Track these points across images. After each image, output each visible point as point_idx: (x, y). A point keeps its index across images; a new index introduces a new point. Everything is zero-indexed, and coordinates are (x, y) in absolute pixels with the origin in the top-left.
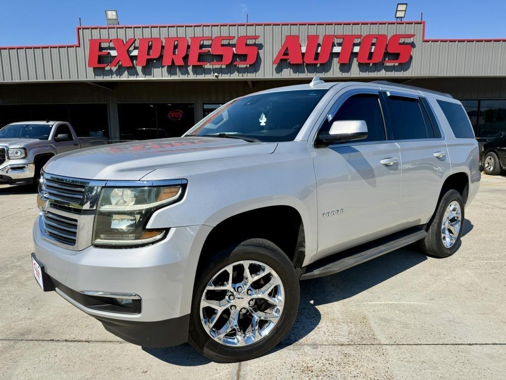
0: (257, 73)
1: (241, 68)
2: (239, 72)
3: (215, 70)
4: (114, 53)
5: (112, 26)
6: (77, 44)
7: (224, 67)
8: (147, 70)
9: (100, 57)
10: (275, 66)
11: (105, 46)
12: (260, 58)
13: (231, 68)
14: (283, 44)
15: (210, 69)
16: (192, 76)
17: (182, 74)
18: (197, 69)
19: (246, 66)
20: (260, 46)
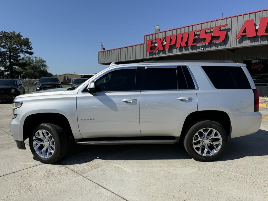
0: (226, 46)
1: (217, 43)
2: (215, 46)
3: (202, 47)
4: (156, 45)
5: (157, 32)
6: (144, 43)
7: (207, 44)
8: (170, 51)
9: (151, 47)
10: (238, 40)
11: (154, 42)
12: (229, 37)
13: (211, 44)
14: (244, 24)
15: (199, 46)
16: (190, 51)
17: (185, 51)
18: (193, 47)
19: (220, 42)
20: (229, 30)
